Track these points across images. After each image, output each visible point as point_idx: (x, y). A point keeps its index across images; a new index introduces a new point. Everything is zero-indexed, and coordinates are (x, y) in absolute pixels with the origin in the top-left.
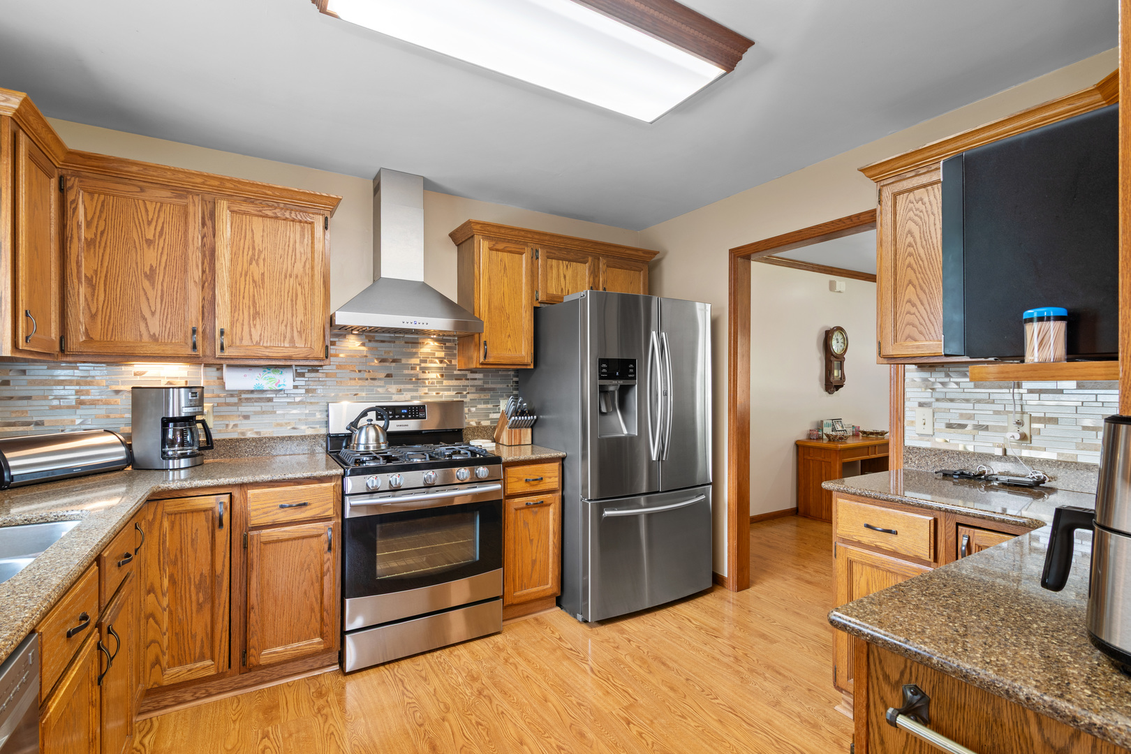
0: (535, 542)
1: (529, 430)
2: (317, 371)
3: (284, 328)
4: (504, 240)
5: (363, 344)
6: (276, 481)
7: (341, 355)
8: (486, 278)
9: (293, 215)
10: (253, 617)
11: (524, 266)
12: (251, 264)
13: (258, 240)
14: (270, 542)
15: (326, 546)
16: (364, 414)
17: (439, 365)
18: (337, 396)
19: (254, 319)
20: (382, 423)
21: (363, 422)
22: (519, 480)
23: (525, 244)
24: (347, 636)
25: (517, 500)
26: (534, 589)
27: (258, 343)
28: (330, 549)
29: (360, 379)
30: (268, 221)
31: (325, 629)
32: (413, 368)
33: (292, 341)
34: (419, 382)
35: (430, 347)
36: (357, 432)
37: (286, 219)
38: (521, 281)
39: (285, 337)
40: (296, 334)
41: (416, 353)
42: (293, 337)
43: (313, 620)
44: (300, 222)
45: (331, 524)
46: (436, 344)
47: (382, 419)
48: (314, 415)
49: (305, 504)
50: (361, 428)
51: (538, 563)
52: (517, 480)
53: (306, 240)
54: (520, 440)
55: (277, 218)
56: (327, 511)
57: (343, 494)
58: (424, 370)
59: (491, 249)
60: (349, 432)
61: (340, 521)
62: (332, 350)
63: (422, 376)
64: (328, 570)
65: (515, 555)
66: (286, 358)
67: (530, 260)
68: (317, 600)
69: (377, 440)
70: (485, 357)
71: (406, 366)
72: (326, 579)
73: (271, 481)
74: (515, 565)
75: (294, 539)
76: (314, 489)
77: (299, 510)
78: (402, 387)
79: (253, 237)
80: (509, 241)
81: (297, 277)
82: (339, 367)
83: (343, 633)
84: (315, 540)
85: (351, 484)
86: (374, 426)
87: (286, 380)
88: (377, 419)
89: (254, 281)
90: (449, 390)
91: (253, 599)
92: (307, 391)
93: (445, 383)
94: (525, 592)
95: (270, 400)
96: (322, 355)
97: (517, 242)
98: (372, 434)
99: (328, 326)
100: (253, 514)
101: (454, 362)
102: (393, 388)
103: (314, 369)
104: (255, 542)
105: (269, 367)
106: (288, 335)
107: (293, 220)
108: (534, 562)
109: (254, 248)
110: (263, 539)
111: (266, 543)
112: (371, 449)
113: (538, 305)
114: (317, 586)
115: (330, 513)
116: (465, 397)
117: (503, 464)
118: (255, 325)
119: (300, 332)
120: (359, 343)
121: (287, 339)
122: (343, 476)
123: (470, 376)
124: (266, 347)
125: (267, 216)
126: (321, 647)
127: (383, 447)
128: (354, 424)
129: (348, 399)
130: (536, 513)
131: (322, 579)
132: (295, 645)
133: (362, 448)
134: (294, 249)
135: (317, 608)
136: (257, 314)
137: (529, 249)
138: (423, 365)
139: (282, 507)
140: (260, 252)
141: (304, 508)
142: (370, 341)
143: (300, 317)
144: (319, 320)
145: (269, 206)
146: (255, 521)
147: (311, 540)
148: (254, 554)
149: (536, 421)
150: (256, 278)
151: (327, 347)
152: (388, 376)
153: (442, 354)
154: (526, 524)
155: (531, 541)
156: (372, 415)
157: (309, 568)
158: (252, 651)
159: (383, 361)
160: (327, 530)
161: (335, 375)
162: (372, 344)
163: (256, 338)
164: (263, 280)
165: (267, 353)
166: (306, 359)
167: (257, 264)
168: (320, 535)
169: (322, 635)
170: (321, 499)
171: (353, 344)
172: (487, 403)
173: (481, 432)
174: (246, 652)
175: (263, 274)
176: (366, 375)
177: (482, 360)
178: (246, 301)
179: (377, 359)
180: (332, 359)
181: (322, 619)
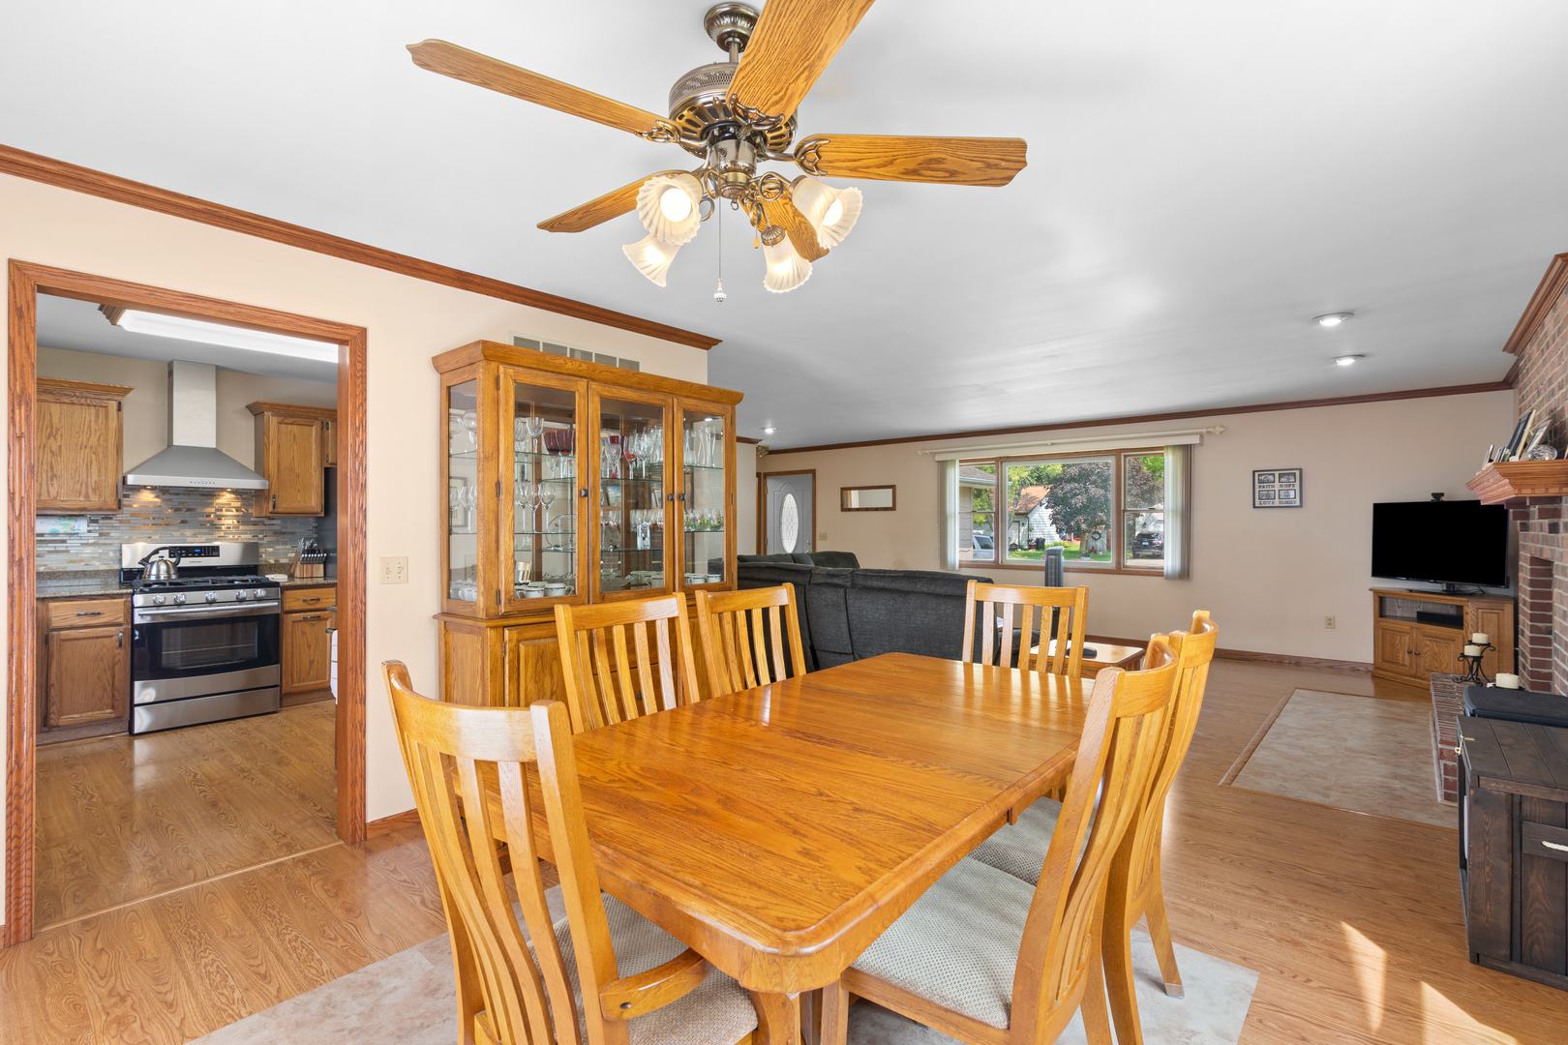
0: (312, 647)
1: (322, 566)
2: (111, 518)
3: (79, 486)
4: (294, 416)
5: (157, 497)
6: (74, 597)
7: (135, 506)
8: (275, 445)
9: (89, 401)
10: (53, 692)
11: (314, 435)
12: (49, 438)
13: (55, 420)
14: (68, 640)
15: (118, 644)
16: (156, 552)
17: (235, 513)
18: (130, 538)
19: (52, 480)
20: (173, 560)
21: (154, 558)
22: (297, 600)
23: (316, 419)
24: (136, 708)
25: (294, 615)
26: (312, 683)
27: (55, 498)
28: (120, 645)
29: (153, 525)
30: (65, 406)
31: (116, 703)
32: (208, 516)
33: (87, 496)
34: (215, 527)
35: (226, 498)
36: (149, 566)
37: (82, 404)
38: (310, 447)
39: (80, 493)
40: (90, 491)
41: (212, 504)
42: (87, 493)
43: (106, 697)
44: (95, 406)
45: (122, 628)
46: (233, 496)
47: (174, 557)
48: (108, 554)
49: (99, 614)
50: (153, 563)
51: (316, 663)
52: (294, 600)
53: (100, 421)
54: (312, 573)
55: (73, 404)
56: (118, 618)
57: (133, 607)
58: (219, 518)
59: (279, 423)
60: (142, 566)
61: (130, 627)
62: (125, 501)
63: (217, 522)
64: (119, 661)
65: (293, 656)
66: (81, 509)
67: (319, 431)
68: (109, 682)
69: (168, 572)
70: (274, 507)
71: (202, 514)
72: (117, 667)
73: (69, 597)
74: (292, 663)
75: (90, 638)
76: (107, 603)
77: (93, 618)
78: (197, 531)
79: (51, 419)
80: (298, 417)
81: (92, 447)
82: (133, 515)
83: (132, 706)
84: (108, 640)
85: (139, 600)
86: (165, 562)
87: (82, 526)
88: (170, 557)
89: (51, 451)
90: (246, 534)
91: (53, 679)
92: (101, 535)
93: (241, 527)
94: (302, 684)
95: (64, 541)
96: (115, 507)
97: (307, 417)
98: (163, 567)
99: (120, 484)
100: (53, 619)
101: (250, 511)
102: (188, 533)
103: (107, 518)
104: (55, 639)
105: (64, 516)
106: (84, 492)
107: (89, 405)
108: (311, 662)
109: (52, 427)
110: (62, 638)
111: (64, 640)
112: (162, 578)
113: (329, 466)
114: (109, 673)
115: (121, 620)
116: (262, 539)
117: (281, 588)
118: (52, 485)
119: (94, 490)
120: (153, 496)
121: (82, 495)
122: (133, 594)
123: (267, 522)
124: (63, 501)
125: (64, 403)
126: (113, 715)
127: (174, 577)
128: (145, 561)
129: (144, 541)
130: (314, 625)
131: (113, 667)
132: (90, 714)
133: (153, 578)
134: (89, 427)
135: (109, 688)
136: (54, 476)
137: (319, 422)
138: (218, 513)
139: (79, 615)
140: (58, 430)
141: (98, 617)
142: (164, 494)
143: (95, 477)
144: (111, 480)
145: (66, 395)
146: (55, 624)
147: (104, 640)
148: (54, 646)
149: (327, 557)
150: (54, 449)
151: (120, 501)
152: (183, 522)
153: (239, 504)
154: (303, 633)
155: (309, 646)
156: (165, 553)
157: (102, 659)
158: (52, 716)
159: (177, 510)
160: (119, 633)
161: (129, 522)
162: (165, 497)
163: (53, 493)
164: (60, 451)
165: (63, 505)
166: (100, 509)
167: (55, 439)
168: (112, 636)
169: (113, 707)
170: (113, 611)
171: (147, 497)
172: (287, 544)
173: (277, 568)
174: (46, 717)
175: (60, 446)
176: (159, 522)
177: (271, 509)
178: (45, 466)
179: (171, 509)
180: (124, 509)
181: (113, 696)
